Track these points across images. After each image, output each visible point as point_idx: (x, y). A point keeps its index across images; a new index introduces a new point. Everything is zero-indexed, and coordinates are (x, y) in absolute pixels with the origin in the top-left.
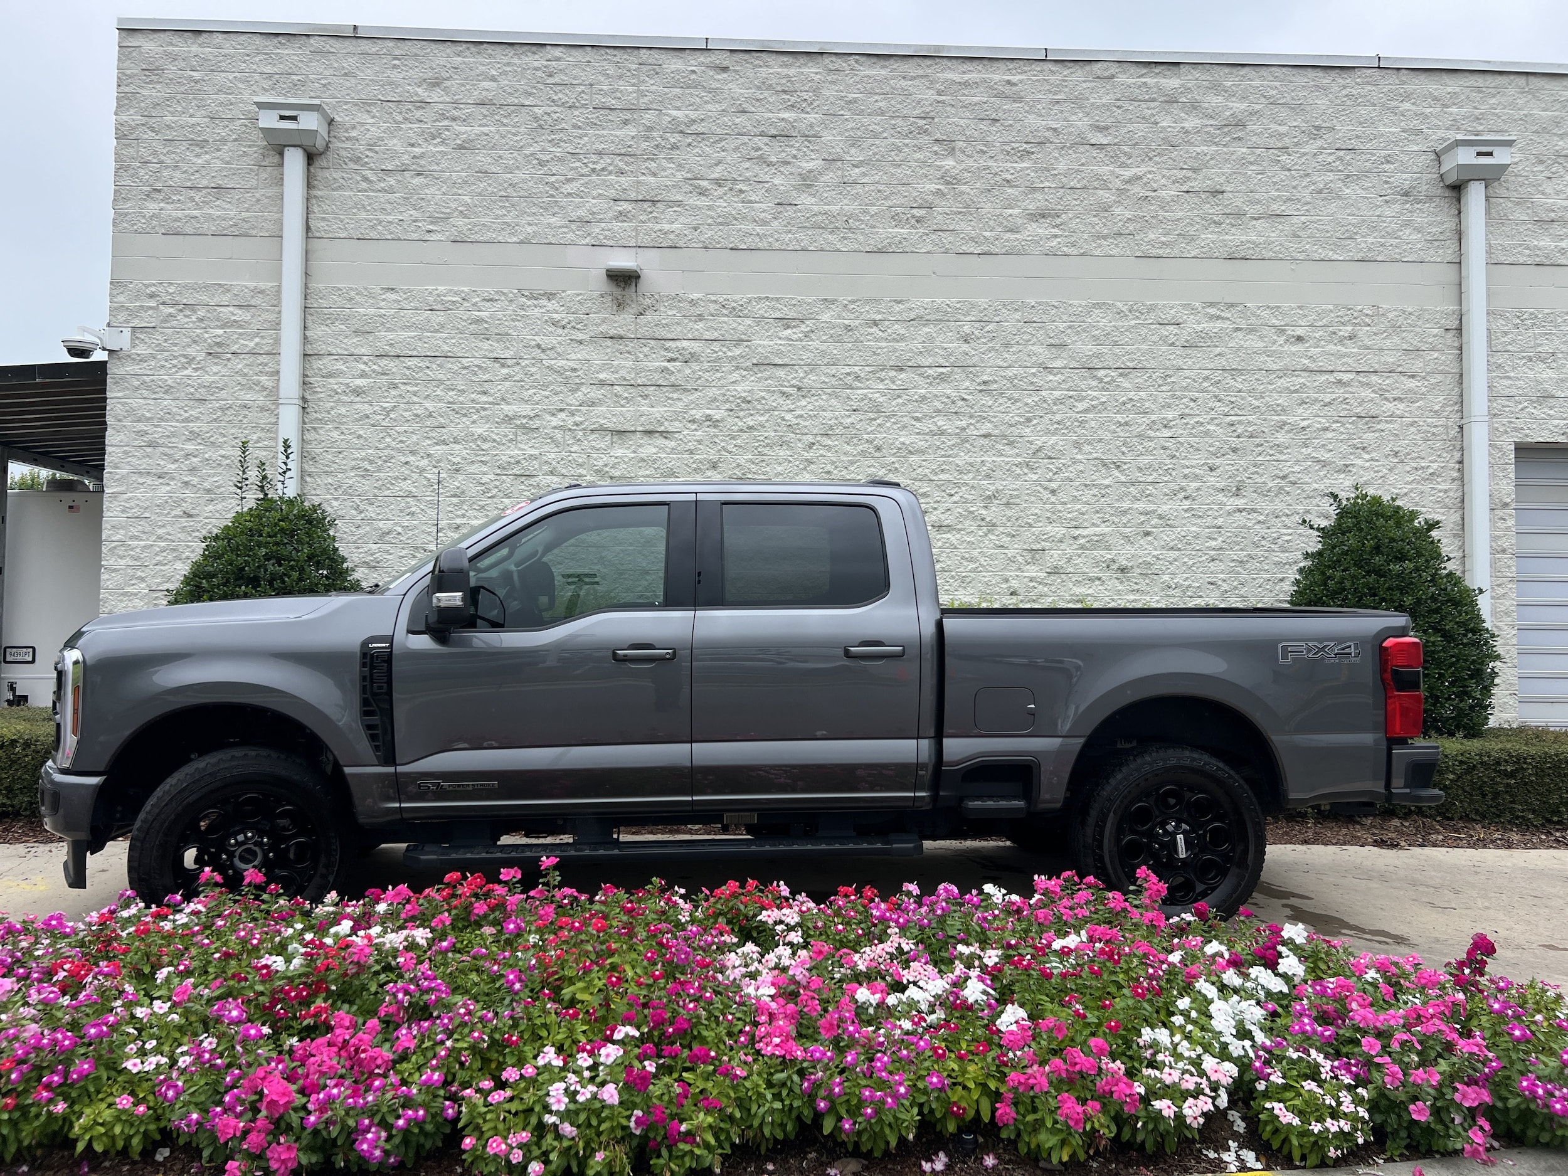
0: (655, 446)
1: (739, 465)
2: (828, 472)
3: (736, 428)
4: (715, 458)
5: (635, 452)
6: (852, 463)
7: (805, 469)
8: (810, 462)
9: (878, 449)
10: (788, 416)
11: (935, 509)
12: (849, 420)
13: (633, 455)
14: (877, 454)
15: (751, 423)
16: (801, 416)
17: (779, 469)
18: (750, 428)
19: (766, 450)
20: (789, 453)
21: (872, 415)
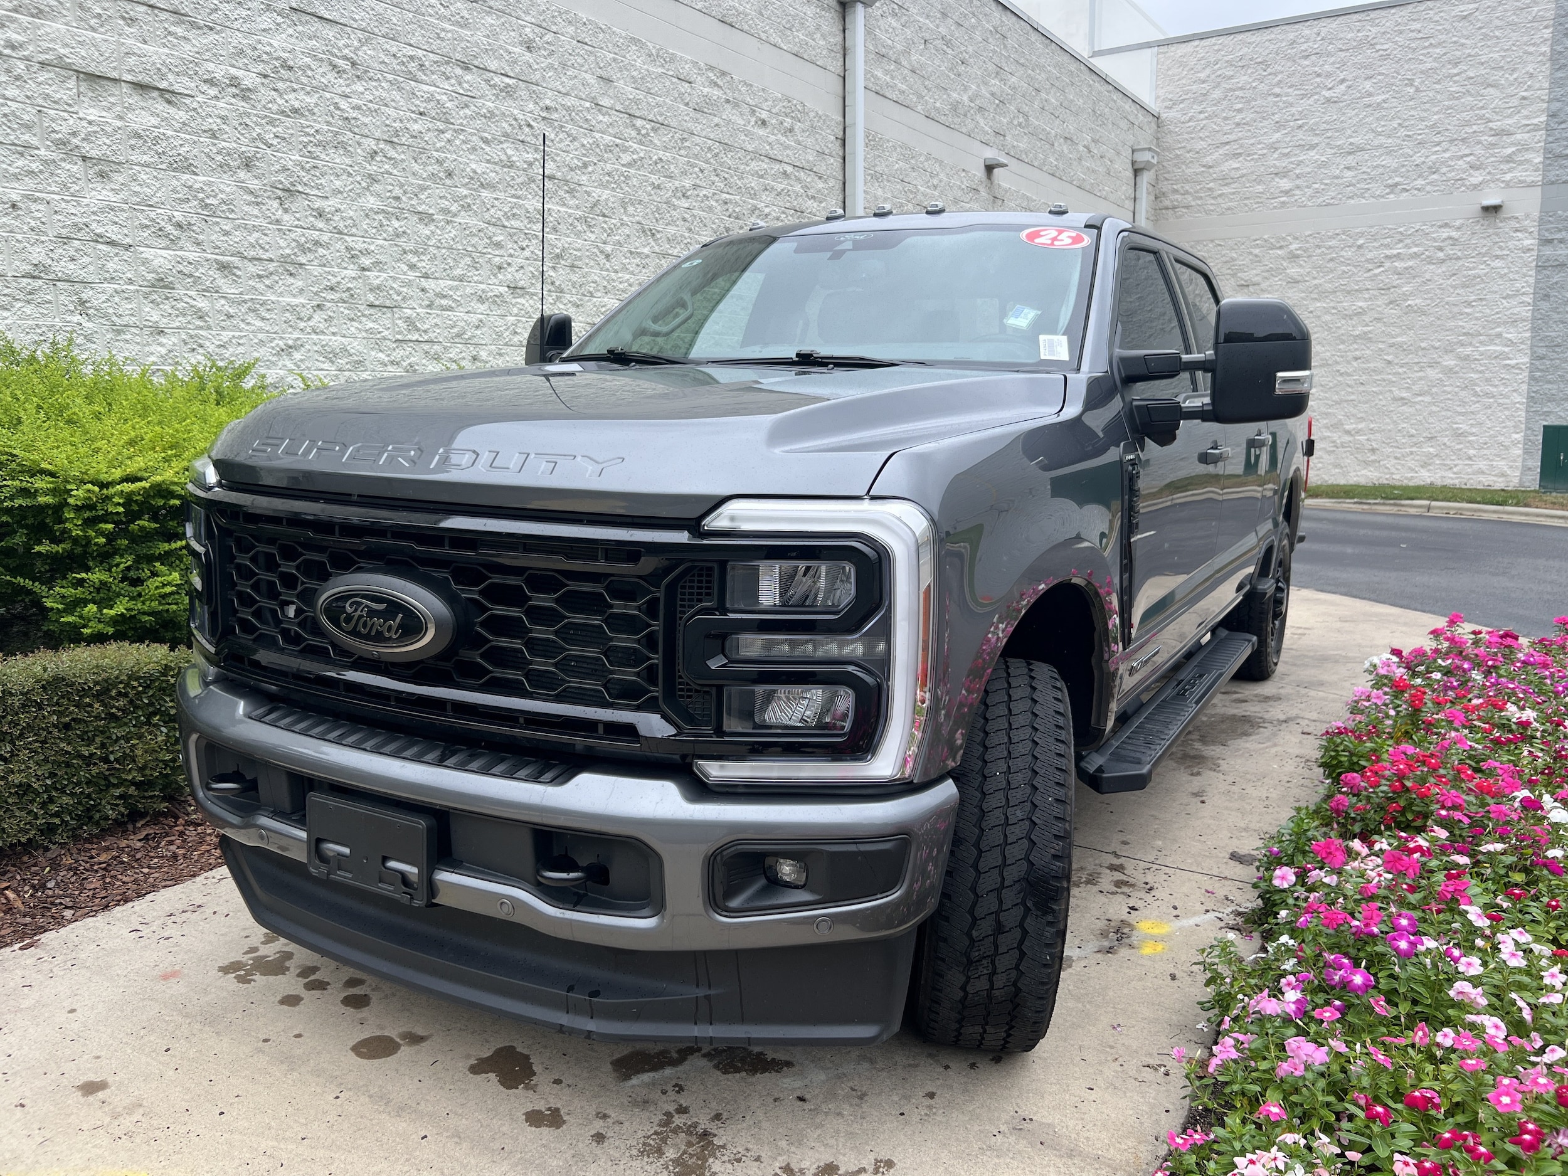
0: (153, 114)
1: (285, 169)
2: (397, 198)
3: (275, 108)
4: (250, 151)
5: (121, 118)
6: (423, 189)
7: (368, 189)
8: (373, 179)
9: (450, 175)
10: (343, 104)
11: (509, 264)
12: (416, 127)
13: (119, 124)
14: (448, 182)
15: (297, 105)
16: (359, 108)
17: (338, 183)
18: (296, 111)
19: (317, 151)
20: (348, 161)
21: (442, 126)
